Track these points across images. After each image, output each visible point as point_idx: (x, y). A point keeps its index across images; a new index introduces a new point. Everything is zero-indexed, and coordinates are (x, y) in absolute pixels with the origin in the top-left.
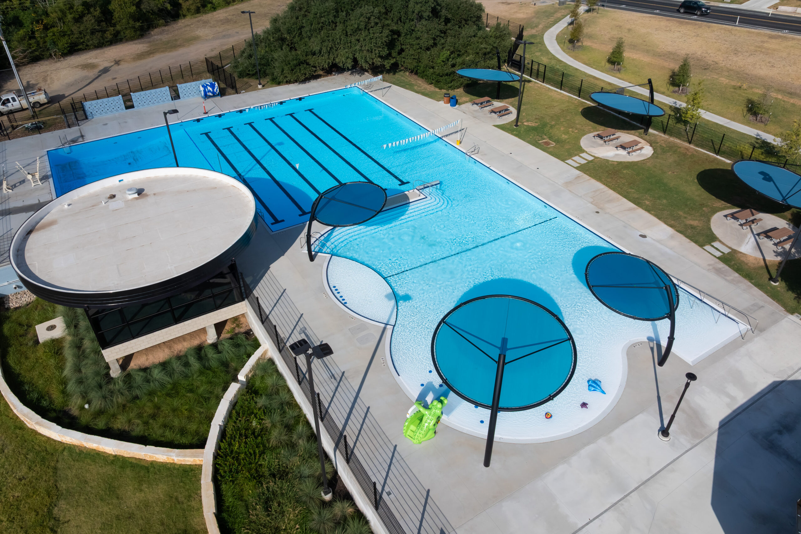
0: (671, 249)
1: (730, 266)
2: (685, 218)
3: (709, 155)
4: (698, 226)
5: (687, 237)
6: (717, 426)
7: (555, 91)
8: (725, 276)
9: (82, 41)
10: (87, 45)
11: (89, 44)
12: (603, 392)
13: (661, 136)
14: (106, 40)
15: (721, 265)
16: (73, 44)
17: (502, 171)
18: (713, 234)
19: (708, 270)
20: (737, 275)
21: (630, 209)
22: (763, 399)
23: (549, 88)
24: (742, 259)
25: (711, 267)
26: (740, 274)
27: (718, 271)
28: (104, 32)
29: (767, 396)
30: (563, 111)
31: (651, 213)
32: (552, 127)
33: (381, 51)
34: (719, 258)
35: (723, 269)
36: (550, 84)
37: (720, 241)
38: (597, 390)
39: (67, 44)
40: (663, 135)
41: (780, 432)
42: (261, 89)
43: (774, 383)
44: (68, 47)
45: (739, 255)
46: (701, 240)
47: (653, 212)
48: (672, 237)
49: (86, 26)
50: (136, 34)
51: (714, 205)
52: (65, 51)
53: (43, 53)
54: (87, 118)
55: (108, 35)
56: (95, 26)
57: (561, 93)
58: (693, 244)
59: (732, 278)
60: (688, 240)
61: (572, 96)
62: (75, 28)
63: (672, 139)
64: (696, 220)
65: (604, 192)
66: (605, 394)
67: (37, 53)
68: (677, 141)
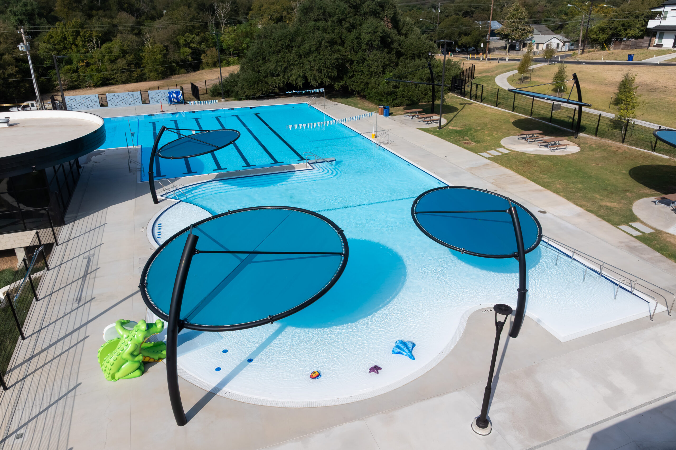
0: (575, 225)
1: (649, 245)
2: (601, 199)
3: (643, 152)
4: (615, 207)
5: (598, 216)
7: (491, 108)
8: (641, 254)
9: (113, 77)
10: (117, 81)
11: (118, 79)
12: (412, 357)
13: (592, 139)
14: (133, 78)
15: (638, 244)
16: (105, 78)
17: (407, 157)
18: (633, 214)
19: (618, 247)
20: (658, 254)
21: (537, 191)
23: (486, 106)
24: (668, 239)
25: (623, 245)
26: (662, 254)
27: (632, 249)
28: (132, 72)
30: (493, 120)
31: (560, 195)
32: (476, 131)
33: (330, 72)
34: (636, 237)
35: (640, 248)
36: (487, 103)
37: (642, 222)
38: (404, 353)
39: (100, 78)
40: (594, 137)
44: (101, 80)
45: (665, 235)
46: (616, 219)
47: (562, 194)
48: (579, 215)
49: (118, 66)
50: (158, 76)
51: (641, 192)
52: (98, 84)
53: (81, 84)
55: (135, 75)
56: (125, 67)
57: (496, 109)
58: (605, 223)
59: (650, 256)
60: (599, 219)
61: (506, 111)
62: (109, 67)
63: (603, 140)
64: (615, 202)
65: (511, 176)
66: (414, 359)
67: (76, 83)
68: (609, 142)
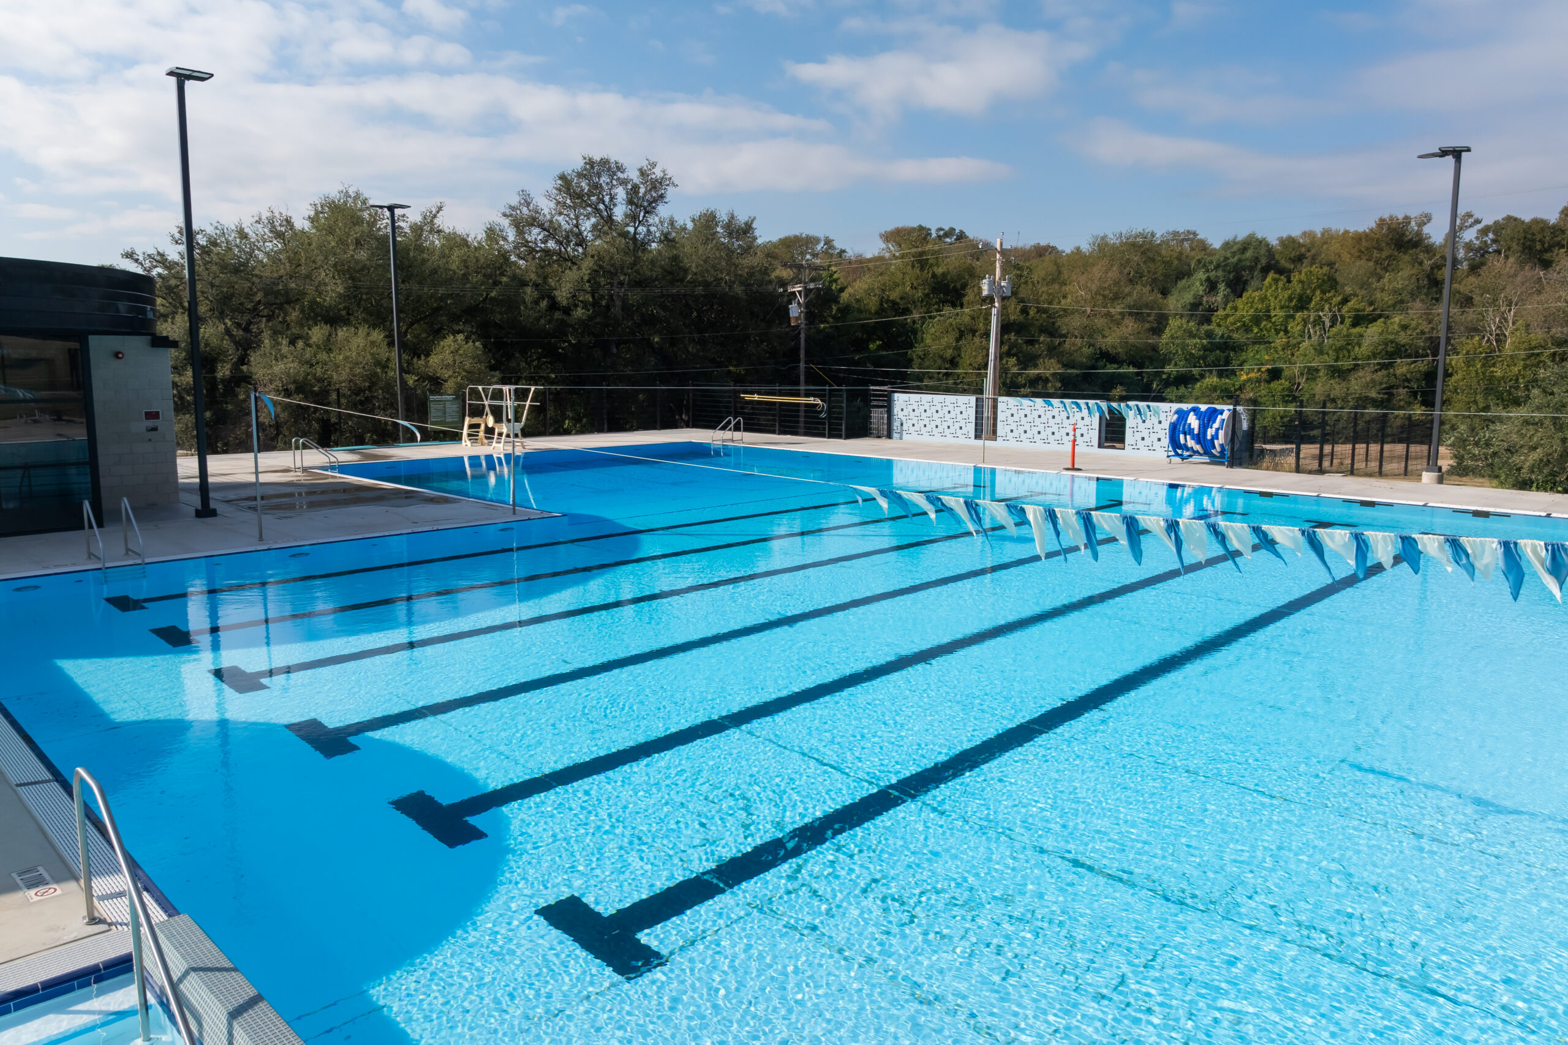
54: (889, 436)
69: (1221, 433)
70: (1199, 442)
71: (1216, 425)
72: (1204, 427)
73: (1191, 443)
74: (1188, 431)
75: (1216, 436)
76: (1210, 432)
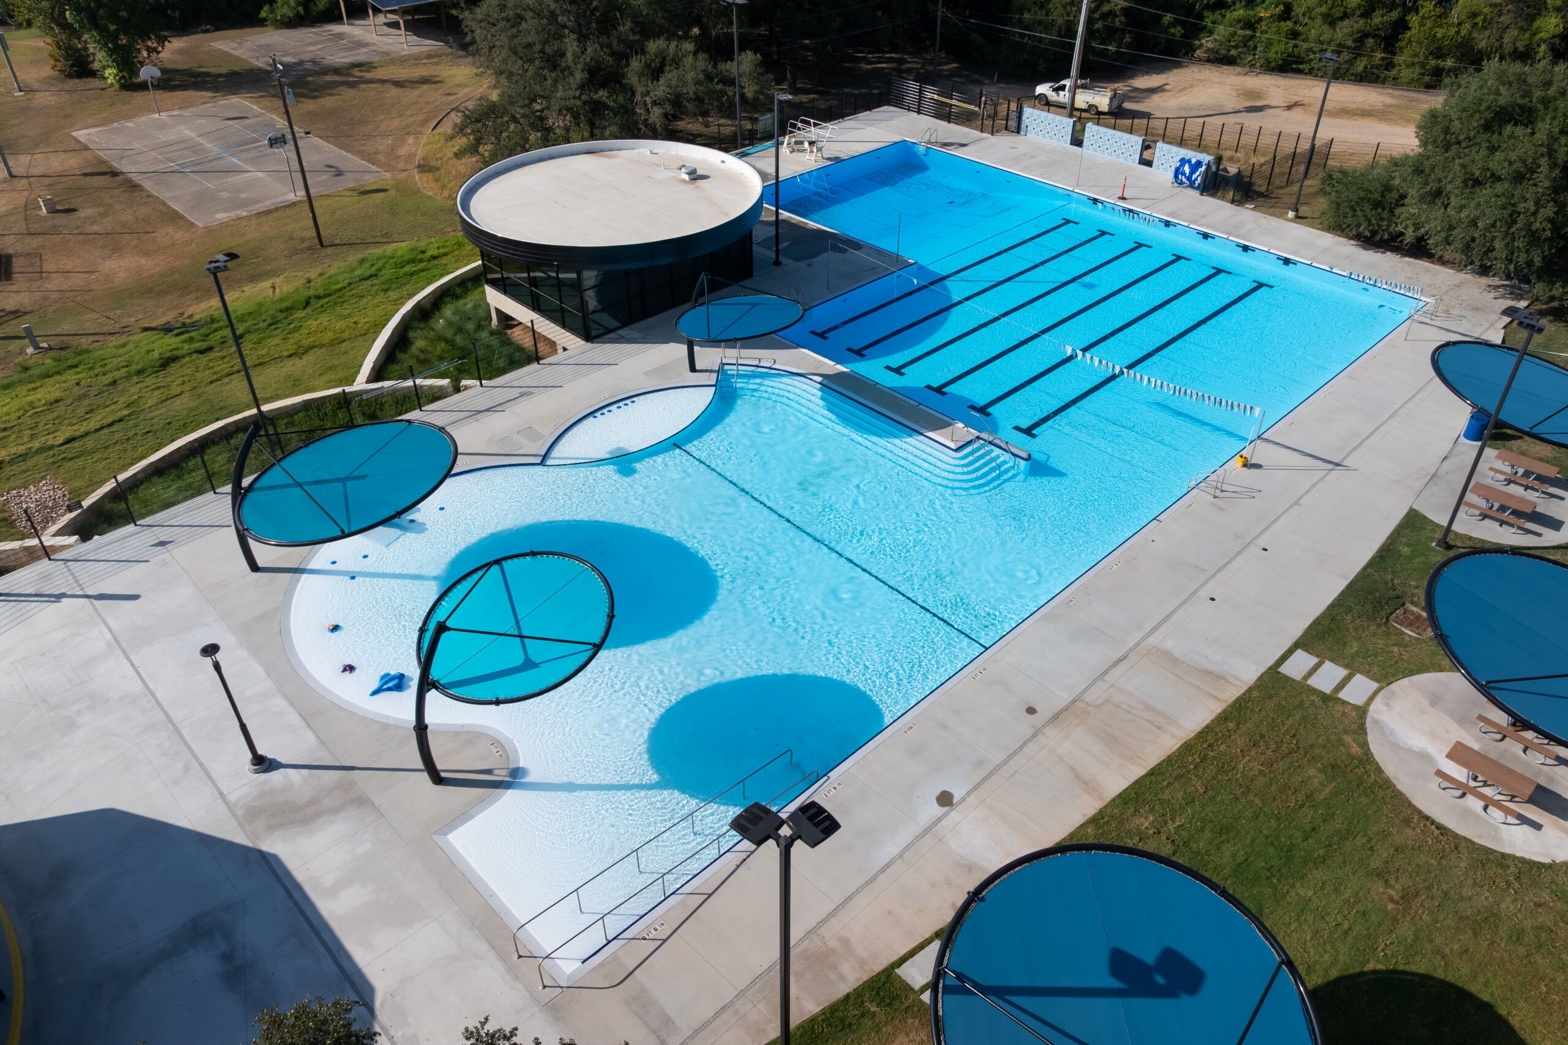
6: (265, 847)
12: (375, 693)
22: (322, 950)
29: (329, 959)
41: (227, 957)
42: (1291, 220)
43: (371, 989)
54: (1018, 132)
66: (371, 696)
69: (1199, 178)
70: (1188, 180)
71: (1197, 173)
72: (1192, 172)
73: (1184, 180)
74: (1183, 174)
75: (1196, 179)
76: (1194, 176)
